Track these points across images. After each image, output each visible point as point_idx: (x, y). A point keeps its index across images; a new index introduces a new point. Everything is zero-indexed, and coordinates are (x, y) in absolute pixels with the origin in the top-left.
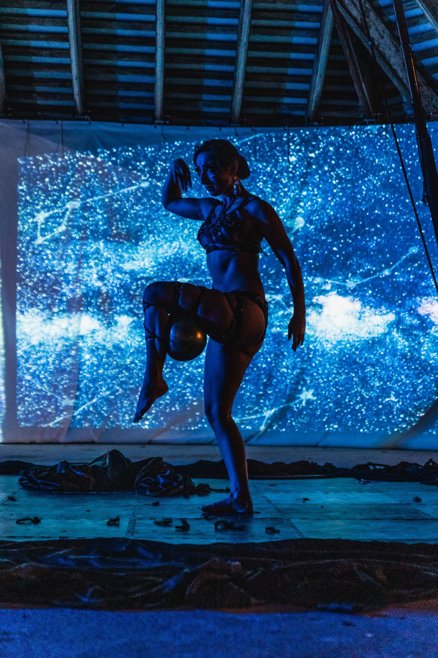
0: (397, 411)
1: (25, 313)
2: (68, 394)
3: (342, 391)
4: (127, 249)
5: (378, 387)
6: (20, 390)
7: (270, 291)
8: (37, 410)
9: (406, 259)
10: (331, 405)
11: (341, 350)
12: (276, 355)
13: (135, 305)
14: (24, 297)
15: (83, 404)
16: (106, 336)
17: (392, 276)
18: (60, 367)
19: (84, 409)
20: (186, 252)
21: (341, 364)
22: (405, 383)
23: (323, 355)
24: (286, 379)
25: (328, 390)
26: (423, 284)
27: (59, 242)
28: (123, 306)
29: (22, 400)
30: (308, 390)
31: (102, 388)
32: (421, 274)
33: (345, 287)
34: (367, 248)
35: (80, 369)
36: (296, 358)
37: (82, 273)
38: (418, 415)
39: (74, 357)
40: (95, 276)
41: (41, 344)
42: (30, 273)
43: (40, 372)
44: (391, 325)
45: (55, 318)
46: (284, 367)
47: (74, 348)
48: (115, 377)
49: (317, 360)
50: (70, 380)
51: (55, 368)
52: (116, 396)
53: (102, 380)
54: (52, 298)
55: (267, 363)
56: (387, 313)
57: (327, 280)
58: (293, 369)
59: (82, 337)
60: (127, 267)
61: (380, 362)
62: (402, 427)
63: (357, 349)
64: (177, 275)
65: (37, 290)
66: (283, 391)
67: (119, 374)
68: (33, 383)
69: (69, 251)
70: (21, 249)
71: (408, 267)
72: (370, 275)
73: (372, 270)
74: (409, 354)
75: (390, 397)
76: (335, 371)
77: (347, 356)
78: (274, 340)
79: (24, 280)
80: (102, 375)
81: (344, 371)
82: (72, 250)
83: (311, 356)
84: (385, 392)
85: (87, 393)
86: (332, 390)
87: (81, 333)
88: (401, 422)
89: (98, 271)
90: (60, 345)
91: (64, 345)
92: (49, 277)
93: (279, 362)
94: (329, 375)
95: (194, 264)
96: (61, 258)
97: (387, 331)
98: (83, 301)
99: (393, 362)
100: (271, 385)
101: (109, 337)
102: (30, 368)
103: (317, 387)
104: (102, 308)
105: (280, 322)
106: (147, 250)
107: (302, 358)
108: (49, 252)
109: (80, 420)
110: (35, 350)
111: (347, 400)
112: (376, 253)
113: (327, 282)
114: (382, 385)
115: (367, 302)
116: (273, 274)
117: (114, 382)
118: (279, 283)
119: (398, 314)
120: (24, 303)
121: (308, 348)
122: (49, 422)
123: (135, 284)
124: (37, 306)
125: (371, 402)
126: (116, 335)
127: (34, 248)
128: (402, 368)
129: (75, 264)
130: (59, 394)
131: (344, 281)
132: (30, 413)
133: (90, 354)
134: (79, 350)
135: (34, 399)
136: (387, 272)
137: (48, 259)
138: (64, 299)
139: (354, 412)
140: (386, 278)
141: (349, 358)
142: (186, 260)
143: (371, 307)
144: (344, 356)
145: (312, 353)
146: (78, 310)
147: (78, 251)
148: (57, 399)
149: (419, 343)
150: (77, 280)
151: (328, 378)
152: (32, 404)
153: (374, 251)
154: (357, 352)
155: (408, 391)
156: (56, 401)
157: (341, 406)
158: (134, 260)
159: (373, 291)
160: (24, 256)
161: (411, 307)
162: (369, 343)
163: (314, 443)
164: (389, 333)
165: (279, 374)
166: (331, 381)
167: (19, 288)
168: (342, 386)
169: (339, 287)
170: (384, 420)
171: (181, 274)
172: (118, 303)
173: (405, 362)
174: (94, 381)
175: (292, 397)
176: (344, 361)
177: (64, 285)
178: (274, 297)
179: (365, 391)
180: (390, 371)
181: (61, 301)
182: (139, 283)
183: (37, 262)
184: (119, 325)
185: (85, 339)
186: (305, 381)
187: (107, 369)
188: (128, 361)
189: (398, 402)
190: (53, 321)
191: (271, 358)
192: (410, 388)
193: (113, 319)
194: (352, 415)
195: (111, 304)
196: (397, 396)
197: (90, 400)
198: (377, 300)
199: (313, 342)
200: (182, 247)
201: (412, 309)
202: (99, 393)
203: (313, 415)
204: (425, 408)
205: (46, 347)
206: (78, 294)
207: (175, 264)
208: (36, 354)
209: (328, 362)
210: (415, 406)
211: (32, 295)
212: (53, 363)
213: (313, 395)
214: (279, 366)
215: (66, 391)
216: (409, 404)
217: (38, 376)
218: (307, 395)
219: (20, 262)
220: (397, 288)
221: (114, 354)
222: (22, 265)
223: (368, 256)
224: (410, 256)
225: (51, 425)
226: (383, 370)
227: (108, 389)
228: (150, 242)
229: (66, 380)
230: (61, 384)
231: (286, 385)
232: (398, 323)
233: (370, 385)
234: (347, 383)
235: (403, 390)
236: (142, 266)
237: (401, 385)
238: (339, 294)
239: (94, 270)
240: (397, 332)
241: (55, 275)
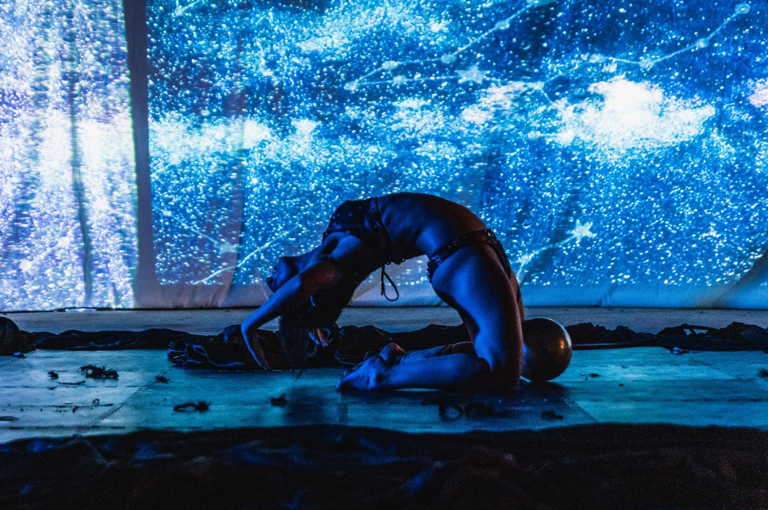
0: (719, 253)
1: (161, 119)
2: (228, 237)
3: (635, 223)
4: (307, 20)
5: (690, 217)
6: (157, 231)
7: (524, 77)
8: (184, 260)
9: (731, 23)
10: (619, 244)
11: (633, 162)
12: (535, 172)
13: (318, 103)
14: (158, 95)
15: (251, 251)
16: (281, 150)
17: (710, 48)
18: (215, 197)
19: (252, 257)
20: (395, 23)
21: (633, 184)
22: (732, 209)
23: (605, 171)
24: (551, 207)
25: (614, 223)
26: (758, 59)
27: (208, 13)
28: (302, 104)
29: (161, 245)
30: (583, 223)
31: (277, 227)
32: (754, 44)
33: (638, 67)
34: (671, 8)
35: (245, 200)
36: (565, 176)
37: (244, 57)
38: (752, 257)
39: (234, 182)
40: (263, 62)
41: (184, 165)
42: (166, 60)
43: (186, 205)
44: (709, 123)
45: (205, 125)
46: (548, 190)
47: (235, 168)
48: (295, 211)
49: (596, 178)
50: (231, 216)
51: (208, 199)
52: (298, 238)
53: (277, 215)
54: (200, 96)
55: (522, 184)
56: (703, 105)
57: (610, 58)
58: (561, 193)
59: (246, 152)
60: (307, 46)
61: (693, 180)
62: (727, 276)
63: (657, 160)
64: (381, 57)
65: (178, 85)
66: (547, 226)
67: (300, 205)
68: (176, 221)
69: (224, 26)
70: (152, 24)
71: (735, 34)
72: (677, 49)
73: (679, 41)
74: (737, 166)
75: (708, 231)
76: (624, 195)
77: (642, 171)
78: (532, 150)
79: (157, 70)
80: (277, 207)
81: (637, 194)
82: (228, 24)
83: (587, 172)
84: (701, 223)
85: (255, 235)
86: (621, 223)
87: (245, 147)
88: (726, 269)
89: (267, 54)
90: (214, 164)
91: (219, 165)
92: (194, 66)
93: (540, 182)
94: (615, 199)
95: (407, 39)
96: (212, 37)
97: (702, 132)
98: (246, 99)
99: (713, 178)
100: (528, 217)
101: (285, 151)
102: (171, 200)
103: (597, 219)
104: (274, 109)
105: (541, 122)
106: (336, 20)
107: (575, 176)
108: (192, 28)
109: (246, 274)
110: (176, 173)
111: (643, 237)
112: (684, 15)
113: (611, 62)
114: (695, 214)
115: (672, 89)
116: (528, 51)
117: (295, 217)
118: (537, 65)
119: (719, 106)
120: (160, 105)
121: (583, 161)
122: (203, 278)
123: (318, 72)
124: (178, 108)
125: (679, 238)
126: (294, 148)
127: (171, 23)
128: (727, 186)
129: (233, 44)
130: (215, 237)
131: (637, 59)
132: (173, 264)
133: (257, 176)
134: (242, 171)
135: (179, 244)
136: (701, 44)
137: (191, 38)
138: (219, 96)
139: (654, 255)
140: (701, 52)
141: (646, 174)
142: (395, 33)
143: (678, 96)
144: (638, 171)
145: (589, 168)
146: (239, 113)
147: (237, 25)
148: (212, 243)
149: (753, 149)
150: (237, 69)
151: (613, 205)
152: (176, 251)
153: (682, 12)
154: (658, 165)
155: (737, 221)
156: (211, 246)
157: (634, 247)
158: (316, 36)
159: (682, 72)
160: (157, 34)
161: (740, 95)
162: (675, 151)
163: (595, 303)
164: (706, 135)
165: (539, 200)
166: (618, 209)
167: (151, 82)
168: (635, 217)
169: (628, 67)
170: (700, 265)
171: (388, 55)
172: (295, 101)
173: (730, 178)
174: (265, 216)
175: (560, 235)
176: (638, 179)
177: (217, 75)
178: (531, 85)
179: (671, 222)
180: (709, 192)
181: (213, 100)
182: (325, 70)
183: (177, 43)
184: (298, 132)
185: (251, 155)
186: (579, 210)
187: (284, 199)
188: (313, 186)
189: (722, 238)
190: (202, 130)
191: (527, 176)
192: (739, 217)
193: (290, 125)
194: (652, 259)
195: (285, 103)
196: (720, 228)
197: (260, 245)
198: (687, 86)
199: (590, 152)
200: (389, 14)
201: (740, 98)
202: (273, 234)
203: (592, 261)
204: (763, 247)
205: (194, 168)
206: (237, 88)
207: (378, 41)
208: (178, 179)
209: (613, 181)
210: (747, 244)
211: (170, 93)
212: (205, 192)
213: (591, 230)
214: (541, 189)
215: (226, 232)
216: (739, 240)
217: (183, 211)
218: (582, 231)
219: (152, 44)
220: (718, 66)
221: (294, 175)
222: (155, 47)
223: (673, 19)
224: (736, 17)
225: (204, 281)
226: (697, 191)
227: (285, 229)
228: (341, 9)
229: (224, 215)
230: (218, 223)
231: (551, 217)
232: (719, 120)
233: (678, 214)
234: (643, 212)
235: (728, 220)
236: (329, 45)
237: (725, 212)
238: (629, 78)
239: (262, 53)
240: (719, 134)
241: (203, 62)
